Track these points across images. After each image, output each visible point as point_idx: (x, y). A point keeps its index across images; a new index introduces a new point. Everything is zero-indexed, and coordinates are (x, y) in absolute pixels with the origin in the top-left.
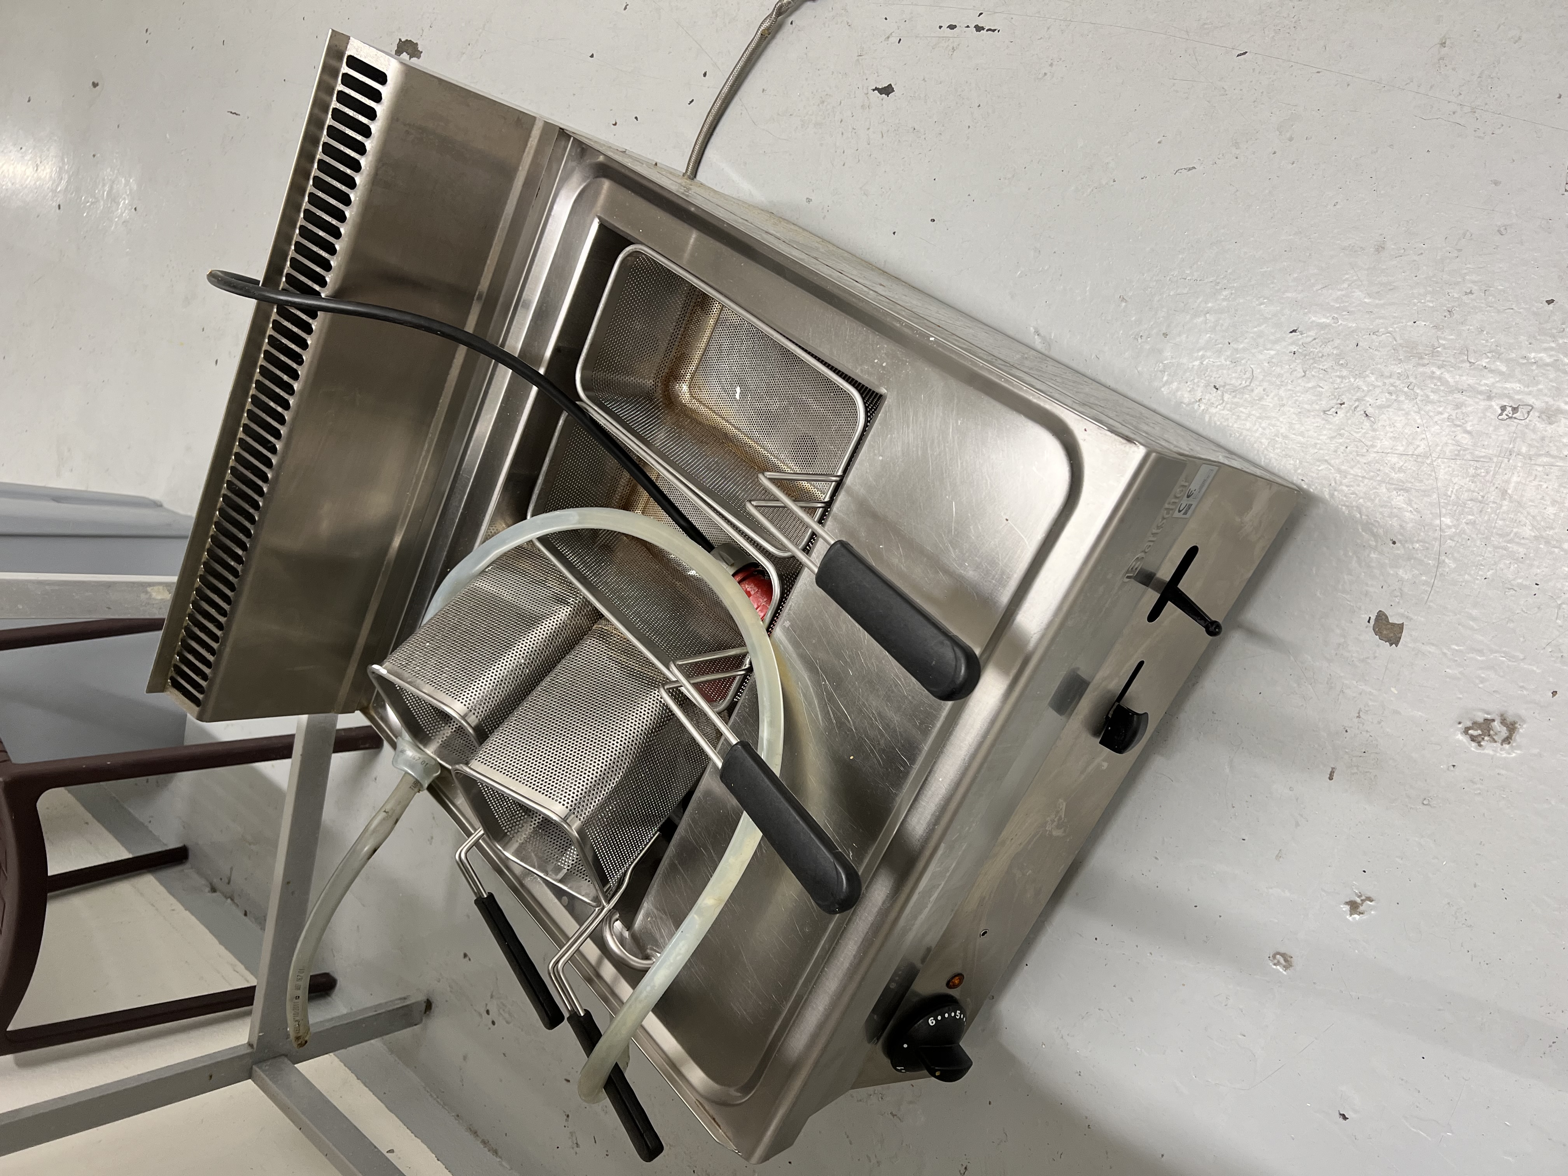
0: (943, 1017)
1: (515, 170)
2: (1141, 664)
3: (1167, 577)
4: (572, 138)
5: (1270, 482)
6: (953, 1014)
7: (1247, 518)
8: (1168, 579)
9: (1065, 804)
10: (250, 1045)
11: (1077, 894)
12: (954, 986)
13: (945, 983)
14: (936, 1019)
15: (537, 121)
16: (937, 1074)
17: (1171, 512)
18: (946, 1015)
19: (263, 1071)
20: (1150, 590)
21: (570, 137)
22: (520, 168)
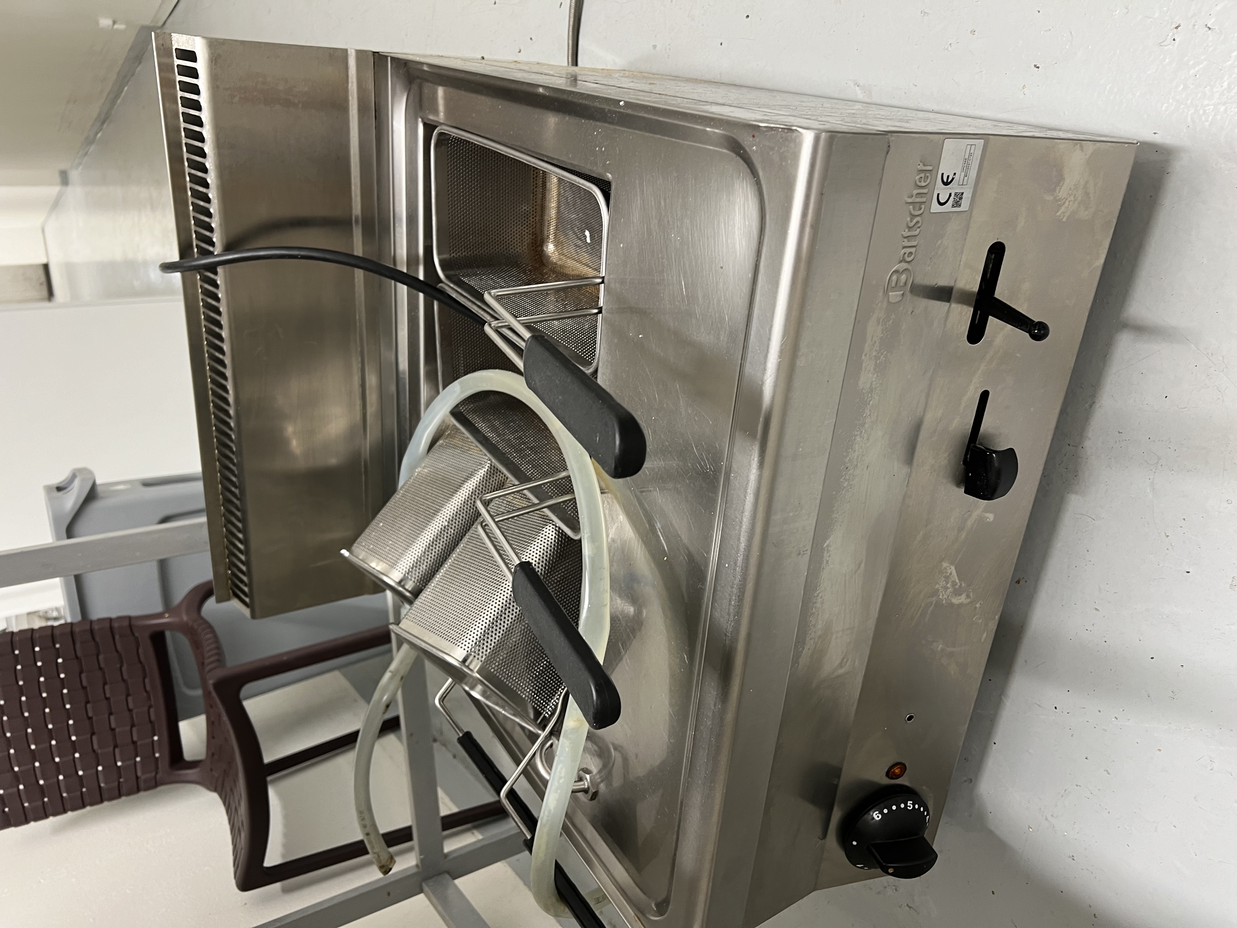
0: (890, 809)
1: (346, 100)
2: (985, 396)
3: (974, 285)
4: (389, 58)
5: (1078, 142)
6: (902, 806)
7: (1062, 192)
8: (976, 289)
9: (953, 568)
10: (417, 866)
11: (1026, 662)
12: (898, 777)
13: (885, 774)
14: (881, 812)
15: (349, 52)
16: (891, 871)
17: (923, 206)
18: (894, 808)
19: (428, 886)
20: (954, 305)
21: (386, 57)
22: (350, 98)
